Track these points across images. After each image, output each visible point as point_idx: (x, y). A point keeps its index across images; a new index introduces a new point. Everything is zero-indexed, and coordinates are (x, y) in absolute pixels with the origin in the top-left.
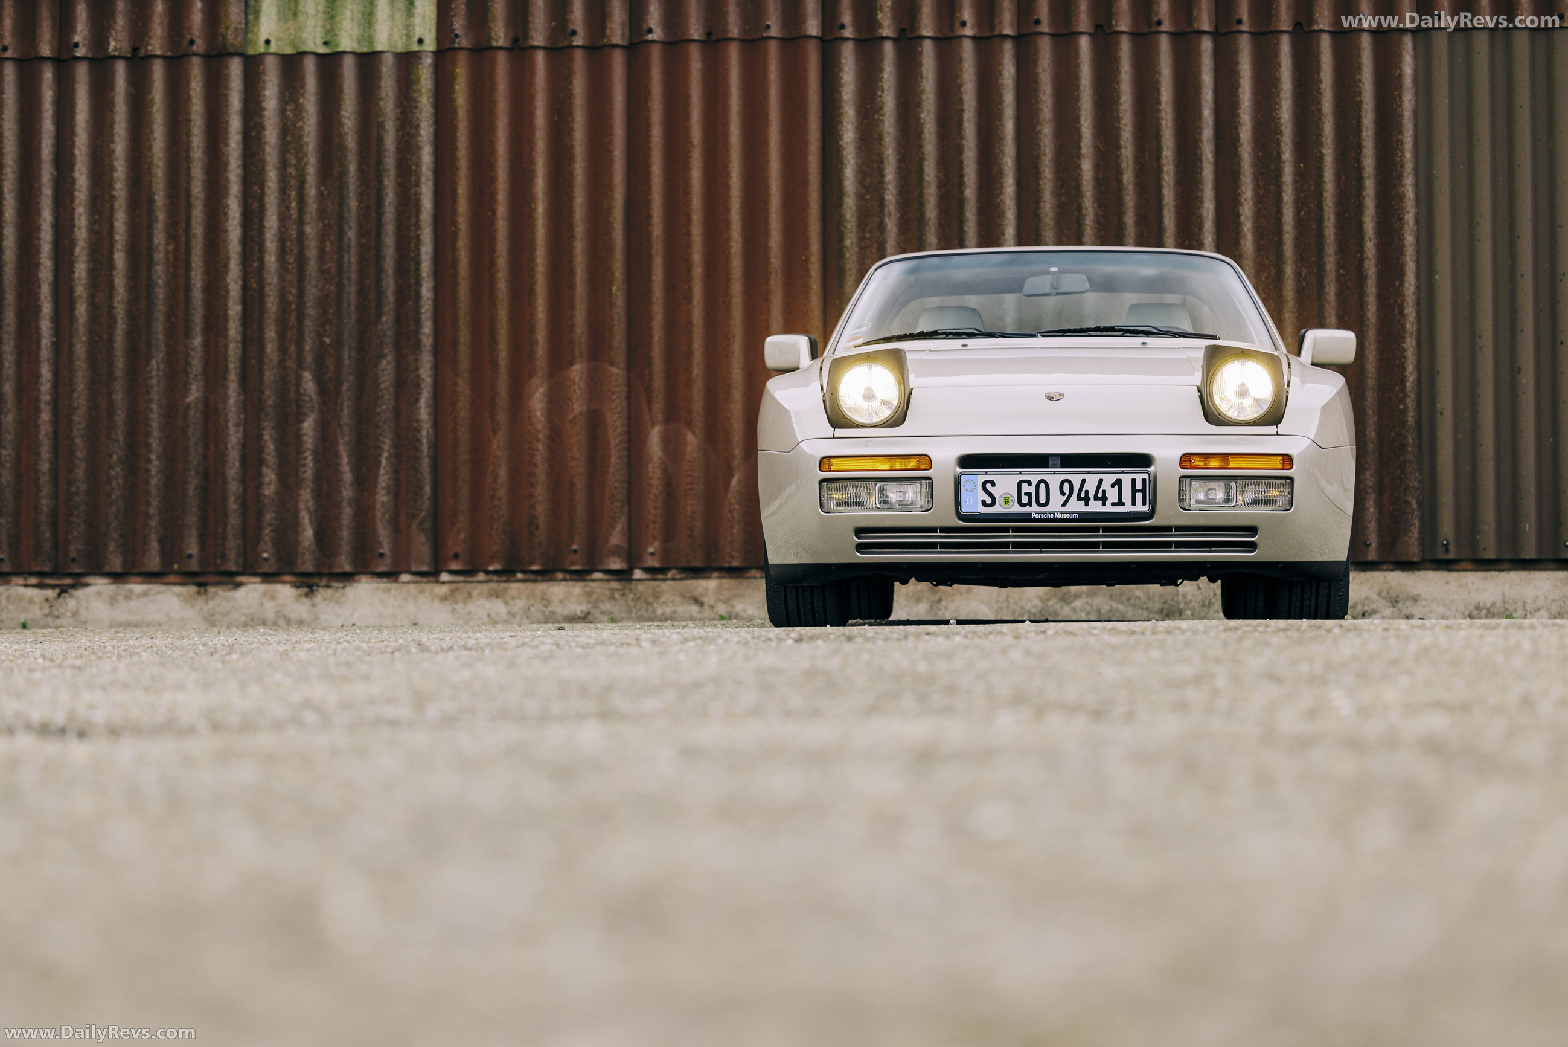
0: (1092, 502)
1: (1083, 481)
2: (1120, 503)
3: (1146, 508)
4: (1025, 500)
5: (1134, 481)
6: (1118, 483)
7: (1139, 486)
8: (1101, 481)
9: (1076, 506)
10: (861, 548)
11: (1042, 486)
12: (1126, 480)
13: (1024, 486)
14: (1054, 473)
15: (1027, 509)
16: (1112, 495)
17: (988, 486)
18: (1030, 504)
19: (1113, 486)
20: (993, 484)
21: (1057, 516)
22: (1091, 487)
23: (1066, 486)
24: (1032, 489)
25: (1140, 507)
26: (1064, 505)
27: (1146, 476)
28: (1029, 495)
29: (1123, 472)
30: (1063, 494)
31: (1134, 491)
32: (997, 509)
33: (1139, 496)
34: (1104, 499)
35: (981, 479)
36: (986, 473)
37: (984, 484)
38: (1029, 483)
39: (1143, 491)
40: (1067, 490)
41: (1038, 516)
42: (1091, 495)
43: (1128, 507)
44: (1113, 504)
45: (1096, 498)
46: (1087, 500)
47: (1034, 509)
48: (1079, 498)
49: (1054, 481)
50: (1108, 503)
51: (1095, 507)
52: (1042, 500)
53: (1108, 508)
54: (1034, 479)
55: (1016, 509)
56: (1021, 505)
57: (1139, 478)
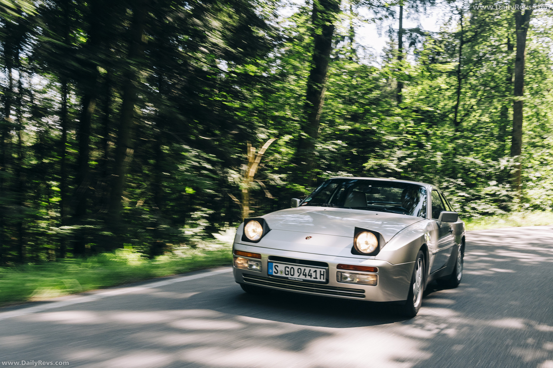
0: (307, 276)
1: (305, 269)
2: (316, 278)
3: (324, 281)
4: (287, 273)
5: (321, 271)
6: (316, 271)
7: (322, 273)
8: (310, 270)
9: (302, 277)
10: (246, 280)
11: (292, 269)
12: (318, 270)
13: (287, 268)
14: (296, 265)
15: (287, 276)
16: (314, 275)
17: (276, 267)
18: (288, 274)
19: (314, 272)
20: (277, 266)
21: (297, 279)
22: (307, 271)
23: (299, 270)
24: (289, 270)
25: (322, 280)
26: (299, 276)
27: (324, 270)
28: (288, 271)
29: (317, 268)
30: (298, 273)
31: (321, 275)
32: (278, 275)
33: (322, 276)
34: (311, 276)
35: (274, 264)
36: (276, 263)
37: (275, 266)
38: (288, 267)
39: (323, 275)
40: (299, 271)
41: (290, 279)
42: (307, 274)
43: (318, 280)
44: (314, 278)
45: (309, 275)
46: (305, 275)
47: (289, 276)
48: (303, 275)
49: (296, 268)
50: (312, 277)
51: (308, 278)
52: (292, 274)
53: (312, 279)
54: (290, 266)
55: (284, 275)
56: (286, 274)
57: (322, 270)
